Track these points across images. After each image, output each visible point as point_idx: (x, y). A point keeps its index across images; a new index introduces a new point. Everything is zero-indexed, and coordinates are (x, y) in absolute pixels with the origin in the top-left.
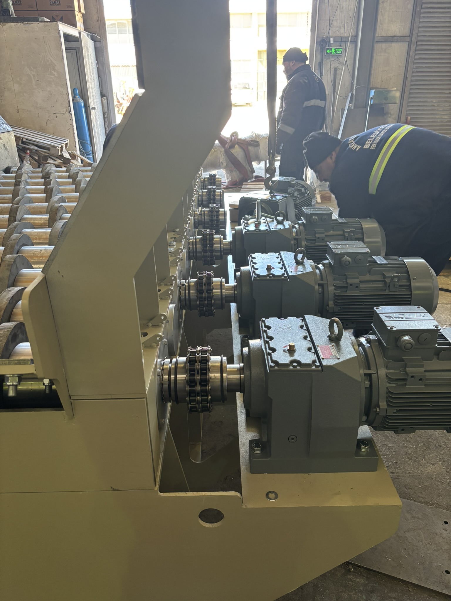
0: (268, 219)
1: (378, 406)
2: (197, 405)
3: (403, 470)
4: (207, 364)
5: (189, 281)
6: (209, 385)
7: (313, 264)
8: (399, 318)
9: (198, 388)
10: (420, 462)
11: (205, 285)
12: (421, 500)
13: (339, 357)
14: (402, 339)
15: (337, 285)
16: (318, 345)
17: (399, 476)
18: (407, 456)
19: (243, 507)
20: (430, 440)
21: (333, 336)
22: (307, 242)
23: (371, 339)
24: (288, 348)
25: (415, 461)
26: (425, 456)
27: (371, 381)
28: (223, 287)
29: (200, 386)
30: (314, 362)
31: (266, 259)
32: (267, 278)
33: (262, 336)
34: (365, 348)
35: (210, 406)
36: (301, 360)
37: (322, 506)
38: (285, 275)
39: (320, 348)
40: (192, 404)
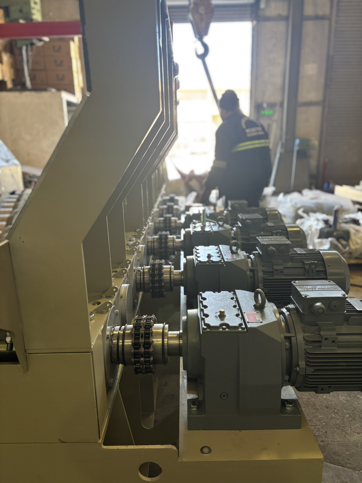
0: (212, 224)
1: (298, 365)
2: (141, 366)
3: (332, 438)
4: (150, 329)
5: (144, 268)
6: (152, 347)
7: (245, 254)
8: (312, 289)
9: (142, 350)
10: (347, 432)
11: (157, 270)
12: (349, 466)
13: (262, 321)
14: (315, 305)
15: (265, 271)
16: (245, 312)
17: (329, 444)
18: (336, 427)
19: (179, 460)
20: (355, 412)
21: (258, 305)
22: (243, 241)
23: (290, 307)
24: (219, 313)
25: (342, 430)
26: (351, 426)
27: (290, 343)
28: (172, 273)
29: (144, 348)
30: (241, 325)
31: (207, 250)
32: (207, 263)
33: (199, 306)
34: (285, 315)
35: (153, 367)
36: (229, 324)
37: (251, 460)
38: (221, 262)
39: (246, 314)
40: (136, 365)
